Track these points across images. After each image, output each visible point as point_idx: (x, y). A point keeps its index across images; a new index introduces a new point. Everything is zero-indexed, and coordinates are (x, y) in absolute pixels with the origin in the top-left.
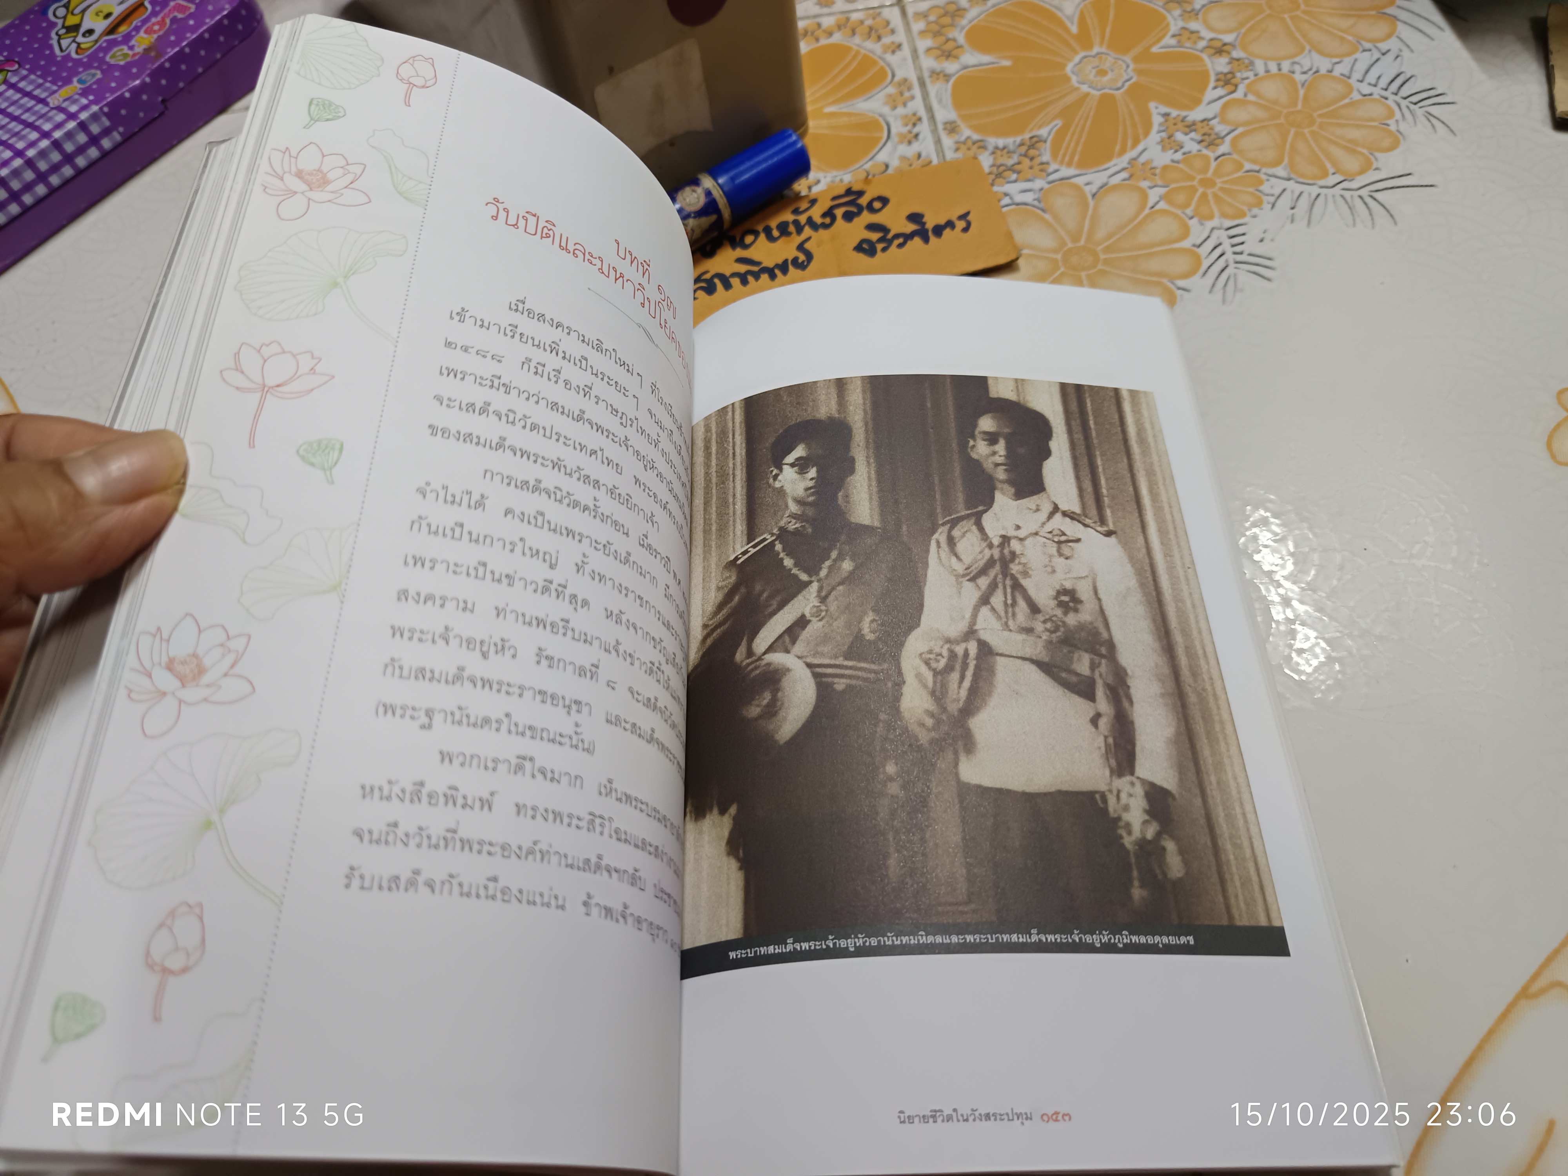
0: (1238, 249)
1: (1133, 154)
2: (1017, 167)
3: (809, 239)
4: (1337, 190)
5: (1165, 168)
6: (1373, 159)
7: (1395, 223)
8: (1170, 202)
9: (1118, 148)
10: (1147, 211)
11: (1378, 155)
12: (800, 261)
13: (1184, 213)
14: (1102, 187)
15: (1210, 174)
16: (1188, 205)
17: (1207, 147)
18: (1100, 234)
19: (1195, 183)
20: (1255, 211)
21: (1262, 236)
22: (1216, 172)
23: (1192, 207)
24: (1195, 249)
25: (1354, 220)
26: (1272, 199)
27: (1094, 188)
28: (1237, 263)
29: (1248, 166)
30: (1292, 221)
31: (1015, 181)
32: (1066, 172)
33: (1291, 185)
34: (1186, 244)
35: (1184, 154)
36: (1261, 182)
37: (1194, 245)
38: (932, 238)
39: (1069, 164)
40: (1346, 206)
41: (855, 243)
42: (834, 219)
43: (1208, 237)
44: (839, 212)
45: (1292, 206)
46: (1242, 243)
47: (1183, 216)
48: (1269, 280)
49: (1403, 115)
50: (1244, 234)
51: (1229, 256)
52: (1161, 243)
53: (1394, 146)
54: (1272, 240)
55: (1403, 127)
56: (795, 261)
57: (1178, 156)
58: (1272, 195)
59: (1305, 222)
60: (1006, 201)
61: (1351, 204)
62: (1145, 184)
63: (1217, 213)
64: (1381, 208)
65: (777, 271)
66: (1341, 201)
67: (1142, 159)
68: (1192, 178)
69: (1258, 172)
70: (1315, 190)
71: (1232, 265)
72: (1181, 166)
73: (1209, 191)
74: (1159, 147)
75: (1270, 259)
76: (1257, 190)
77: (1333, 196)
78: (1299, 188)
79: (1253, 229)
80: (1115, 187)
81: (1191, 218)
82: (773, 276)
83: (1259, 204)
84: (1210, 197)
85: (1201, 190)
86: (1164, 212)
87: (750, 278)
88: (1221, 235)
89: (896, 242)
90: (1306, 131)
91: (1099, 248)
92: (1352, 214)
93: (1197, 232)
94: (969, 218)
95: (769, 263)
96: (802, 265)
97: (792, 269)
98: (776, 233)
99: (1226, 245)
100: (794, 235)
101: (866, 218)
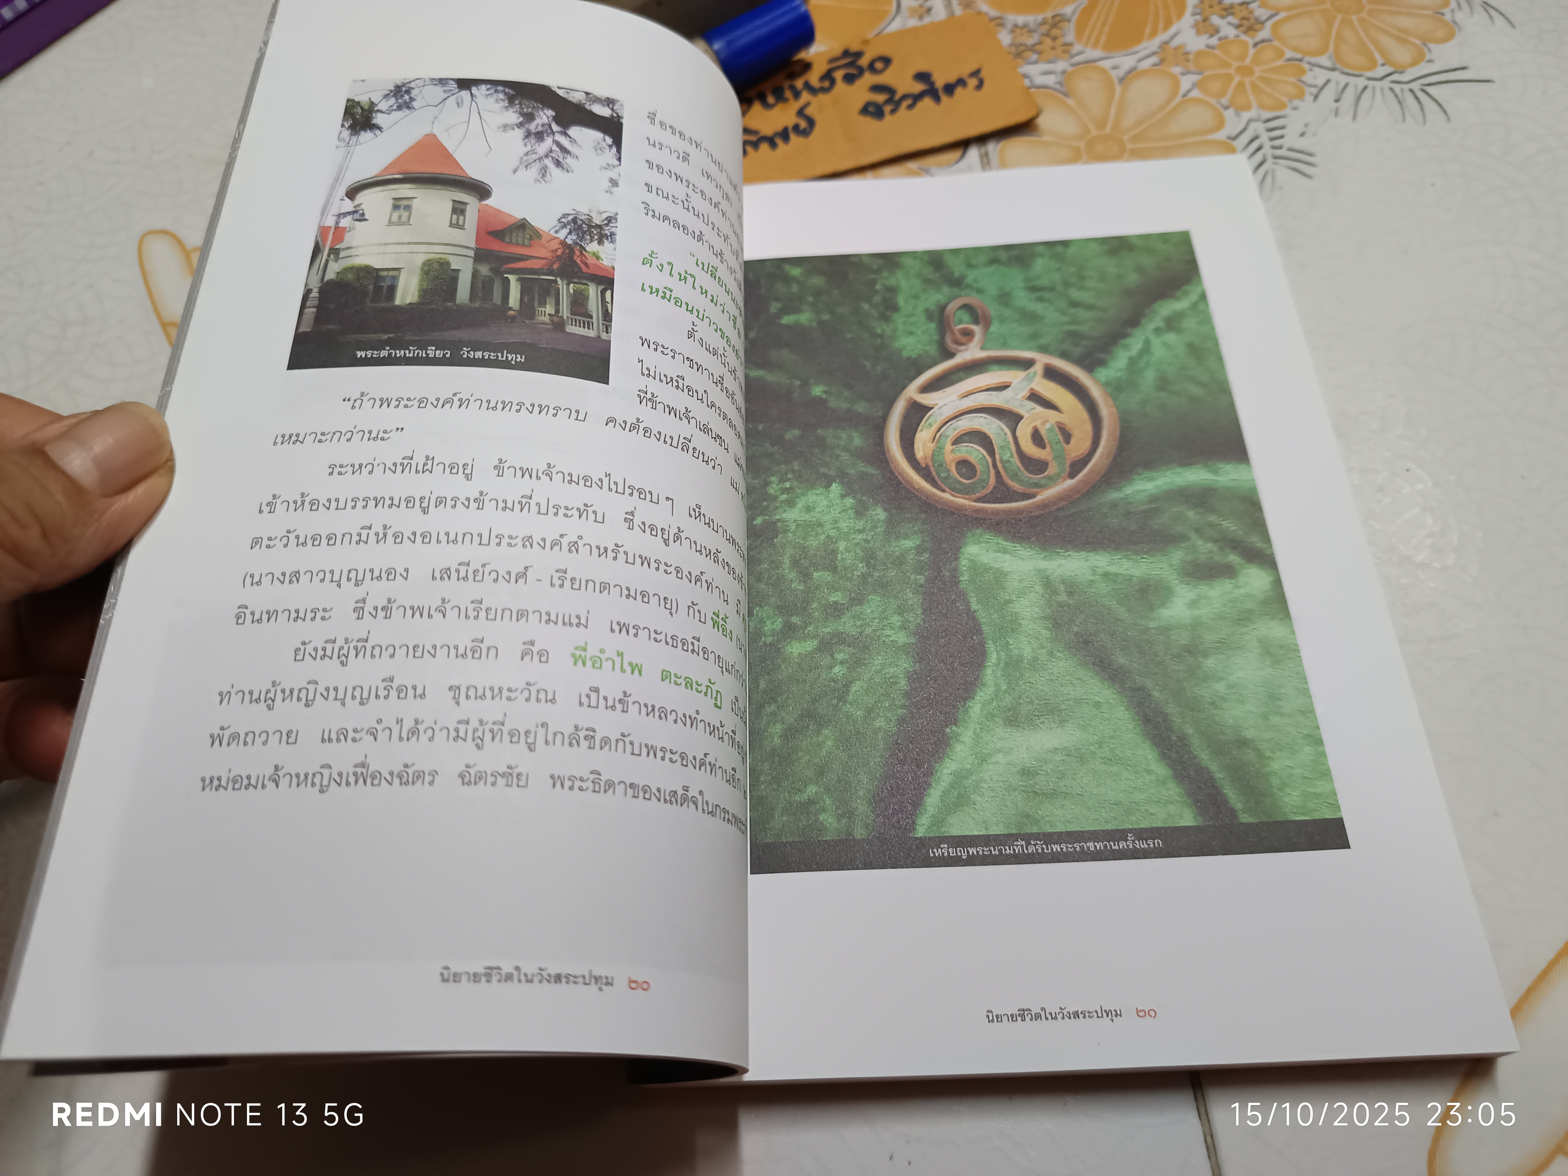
0: (1277, 143)
1: (1164, 37)
2: (1038, 48)
3: (807, 104)
4: (1386, 83)
5: (1199, 53)
6: (1425, 50)
7: (1449, 121)
8: (1203, 90)
9: (1148, 30)
10: (1178, 99)
11: (1432, 46)
12: (801, 128)
13: (1218, 103)
14: (1130, 71)
15: (1248, 61)
16: (1223, 94)
17: (1245, 32)
18: (1128, 121)
19: (1231, 71)
20: (1296, 102)
21: (1302, 129)
22: (1255, 60)
23: (1228, 97)
24: (1230, 141)
25: (1404, 115)
26: (1315, 90)
27: (1121, 72)
28: (1276, 157)
29: (1289, 54)
30: (1336, 115)
31: (1036, 62)
32: (1090, 54)
33: (1336, 75)
34: (1221, 135)
35: (1220, 39)
36: (1303, 72)
37: (1229, 138)
38: (944, 98)
39: (1095, 46)
40: (1395, 100)
41: (860, 105)
42: (833, 82)
43: (1245, 129)
44: (838, 75)
45: (1337, 98)
46: (1282, 137)
47: (1218, 106)
48: (1309, 177)
49: (1460, 8)
50: (1283, 127)
51: (1267, 150)
52: (1195, 133)
53: (1449, 37)
54: (1314, 135)
55: (1459, 17)
56: (796, 128)
57: (1214, 41)
58: (1316, 86)
59: (1350, 116)
60: (1027, 82)
61: (1401, 99)
62: (1176, 70)
63: (1254, 103)
64: (1433, 103)
65: (778, 141)
66: (1389, 95)
67: (1174, 43)
68: (1228, 65)
69: (1300, 60)
70: (1362, 82)
71: (1271, 160)
72: (1216, 52)
73: (1247, 80)
74: (1193, 31)
75: (1310, 155)
76: (1299, 80)
77: (1382, 89)
78: (1344, 79)
79: (1294, 122)
80: (1145, 73)
81: (1226, 108)
82: (773, 144)
83: (1301, 96)
84: (1247, 86)
85: (1237, 79)
86: (1198, 101)
87: (751, 150)
88: (1258, 127)
89: (905, 104)
90: (1354, 18)
91: (1129, 136)
92: (1402, 109)
93: (1233, 123)
94: (982, 75)
95: (769, 132)
96: (804, 133)
97: (793, 137)
98: (771, 100)
99: (1264, 138)
100: (792, 101)
101: (868, 79)
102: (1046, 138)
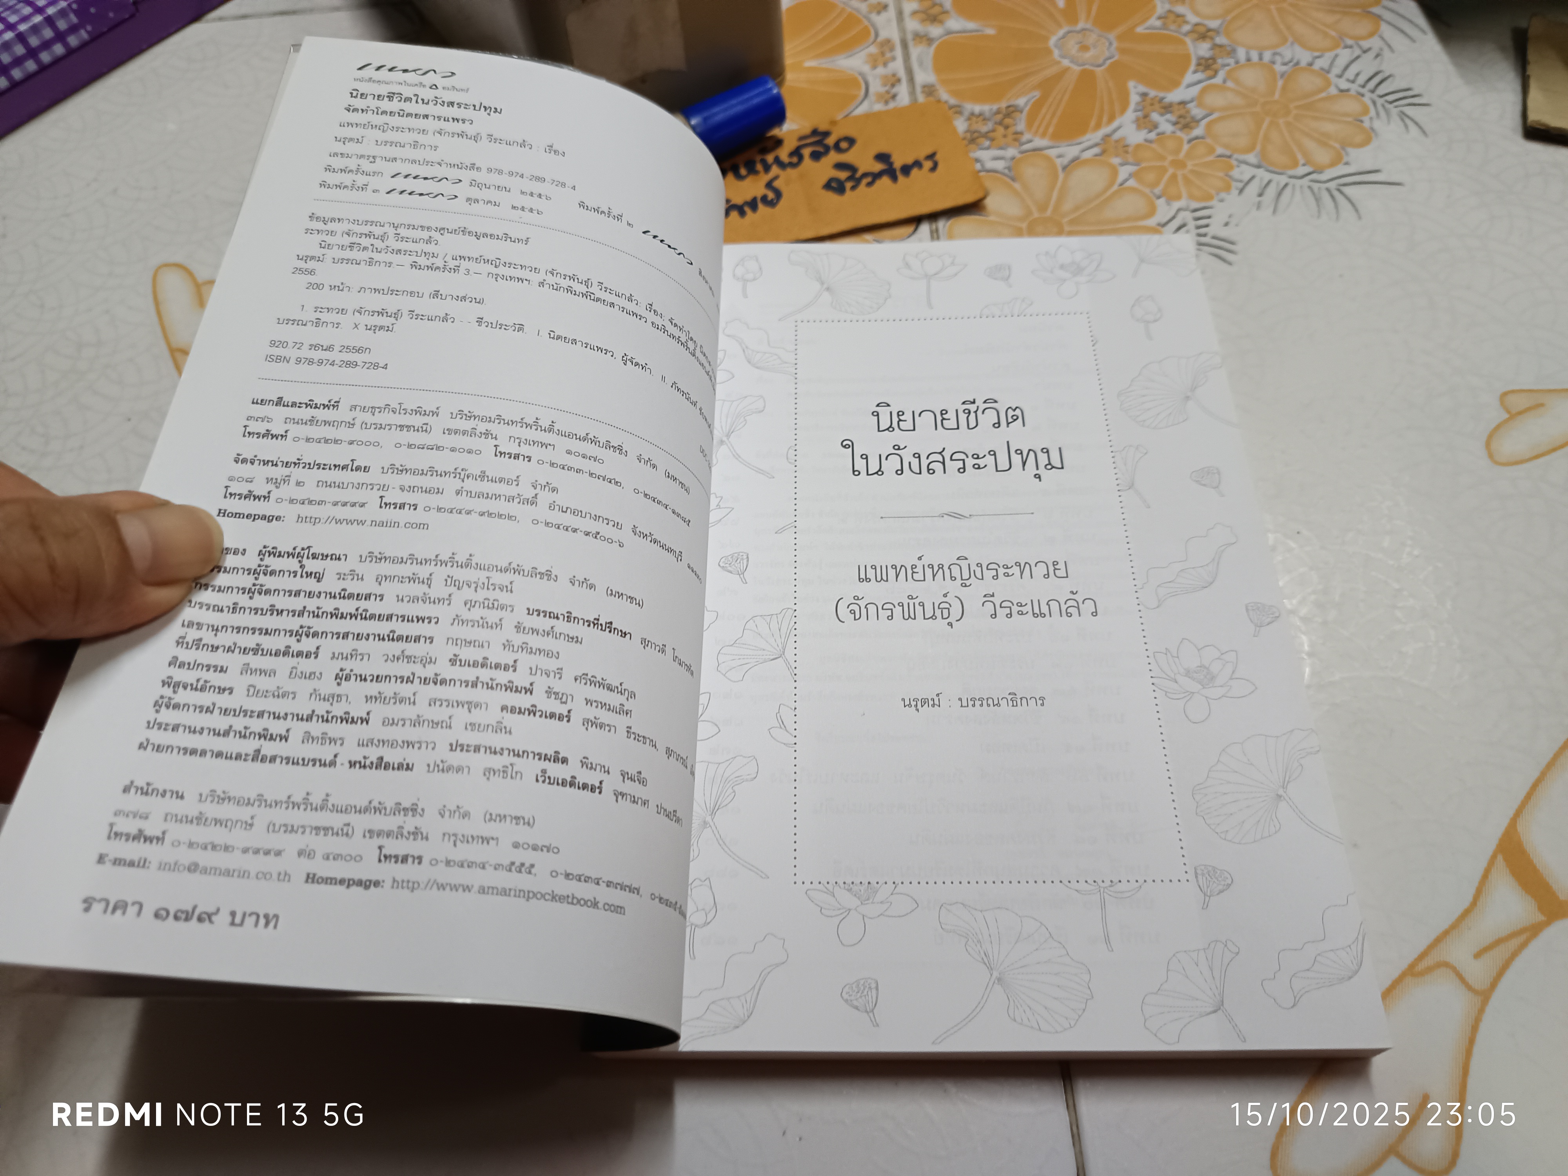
0: (1202, 231)
1: (1105, 130)
2: (992, 135)
3: (776, 178)
4: (1305, 181)
5: (1138, 146)
6: (1343, 153)
7: (1360, 218)
8: (1140, 181)
9: (1093, 123)
10: (1115, 187)
11: (1350, 150)
12: (769, 198)
13: (1152, 192)
14: (1073, 160)
15: (1182, 155)
16: (1157, 183)
17: (1181, 129)
18: (1067, 206)
19: (1166, 163)
20: (1223, 195)
21: (1226, 220)
22: (1188, 155)
23: (1161, 186)
24: (1161, 226)
25: (1319, 212)
26: (1240, 185)
27: (1065, 161)
28: (1201, 244)
29: (1220, 150)
30: (1258, 208)
31: (988, 148)
32: (1039, 142)
33: (1260, 172)
34: (1152, 222)
35: (1158, 134)
36: (1231, 167)
37: (1159, 225)
38: (901, 178)
39: (1043, 135)
40: (1312, 198)
41: (824, 180)
42: (801, 158)
43: (1173, 218)
44: (806, 152)
45: (1260, 193)
46: (1207, 226)
47: (1151, 195)
48: (1230, 263)
49: (1378, 114)
50: (1209, 217)
51: (1194, 237)
52: (1129, 219)
53: (1367, 141)
54: (1237, 225)
55: (1377, 124)
56: (764, 199)
57: (1152, 136)
58: (1241, 181)
59: (1271, 209)
60: (978, 166)
61: (1318, 197)
62: (1116, 161)
63: (1184, 194)
64: (1347, 203)
65: (747, 209)
66: (1308, 192)
67: (1116, 136)
68: (1162, 158)
69: (1230, 157)
70: (1283, 179)
71: (1196, 246)
72: (1154, 146)
73: (1180, 173)
74: (1134, 126)
75: (1232, 243)
76: (1227, 175)
77: (1301, 187)
78: (1268, 176)
79: (1219, 212)
80: (1086, 162)
81: (1159, 197)
82: (742, 213)
83: (1227, 189)
84: (1180, 178)
85: (1171, 171)
86: (1133, 190)
88: (1186, 216)
89: (865, 181)
90: (1281, 121)
91: (1068, 219)
92: (1318, 206)
93: (1164, 211)
94: (936, 158)
95: (738, 200)
96: (771, 204)
97: (761, 206)
98: (743, 171)
99: (1191, 225)
100: (762, 173)
101: (833, 157)
102: (992, 218)
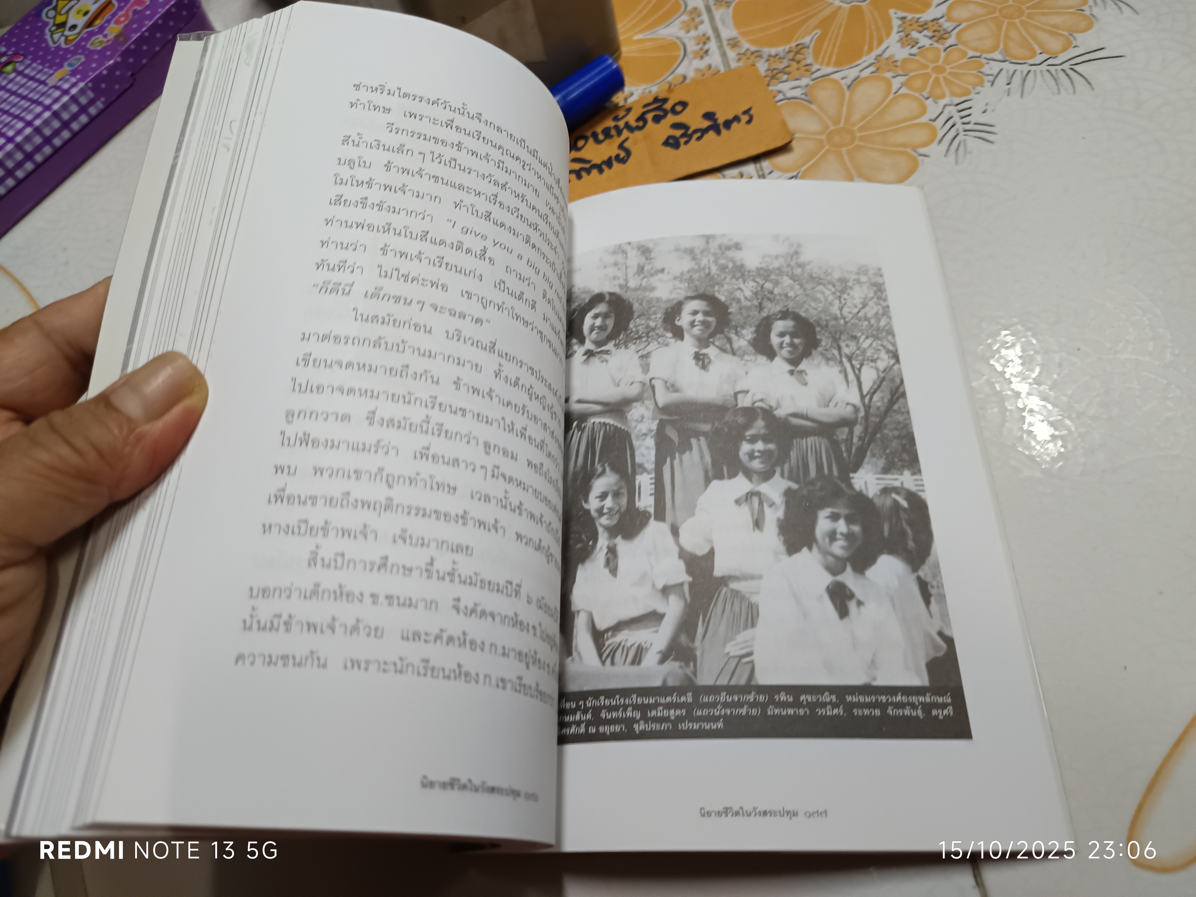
0: (966, 120)
1: (876, 52)
2: (787, 70)
3: (627, 139)
4: (1044, 67)
5: (905, 61)
6: (1072, 39)
7: (1093, 89)
8: (910, 88)
9: (865, 48)
10: (892, 96)
11: (1077, 35)
12: (621, 157)
13: (921, 95)
14: (855, 80)
15: (941, 62)
16: (923, 89)
17: (937, 41)
18: (856, 117)
19: (929, 70)
20: (978, 89)
21: (985, 108)
22: (945, 61)
23: (928, 90)
24: (932, 123)
25: (1059, 89)
26: (991, 78)
27: (848, 81)
28: (966, 131)
29: (971, 53)
30: (1008, 95)
31: (786, 81)
32: (826, 70)
33: (1006, 65)
34: (924, 119)
35: (919, 48)
36: (982, 65)
37: (931, 120)
38: (724, 131)
39: (829, 64)
40: (1051, 79)
41: (663, 139)
42: (645, 122)
43: (942, 113)
44: (649, 116)
45: (1008, 82)
46: (969, 115)
47: (921, 97)
48: (992, 143)
50: (970, 108)
51: (959, 126)
52: (905, 120)
53: (1089, 27)
54: (993, 111)
55: (1096, 11)
56: (617, 158)
57: (915, 50)
58: (992, 75)
59: (1019, 94)
60: (780, 96)
61: (1056, 77)
62: (889, 75)
63: (947, 93)
64: (1080, 78)
65: (604, 167)
66: (1047, 75)
67: (886, 55)
68: (925, 67)
69: (979, 57)
70: (1025, 68)
71: (962, 133)
72: (917, 58)
73: (941, 76)
74: (899, 45)
75: (992, 126)
76: (979, 72)
77: (1041, 72)
78: (1012, 68)
79: (977, 104)
80: (866, 79)
81: (927, 98)
82: (601, 171)
83: (981, 84)
84: (942, 80)
85: (934, 76)
86: (905, 95)
87: (584, 174)
88: (952, 110)
89: (696, 136)
90: (1017, 21)
91: (856, 127)
92: (1057, 84)
93: (932, 109)
94: (752, 112)
95: (597, 161)
96: (623, 161)
97: (615, 164)
99: (956, 118)
100: (615, 138)
101: (671, 119)
